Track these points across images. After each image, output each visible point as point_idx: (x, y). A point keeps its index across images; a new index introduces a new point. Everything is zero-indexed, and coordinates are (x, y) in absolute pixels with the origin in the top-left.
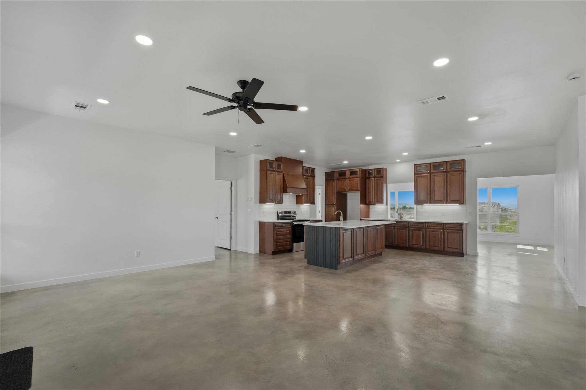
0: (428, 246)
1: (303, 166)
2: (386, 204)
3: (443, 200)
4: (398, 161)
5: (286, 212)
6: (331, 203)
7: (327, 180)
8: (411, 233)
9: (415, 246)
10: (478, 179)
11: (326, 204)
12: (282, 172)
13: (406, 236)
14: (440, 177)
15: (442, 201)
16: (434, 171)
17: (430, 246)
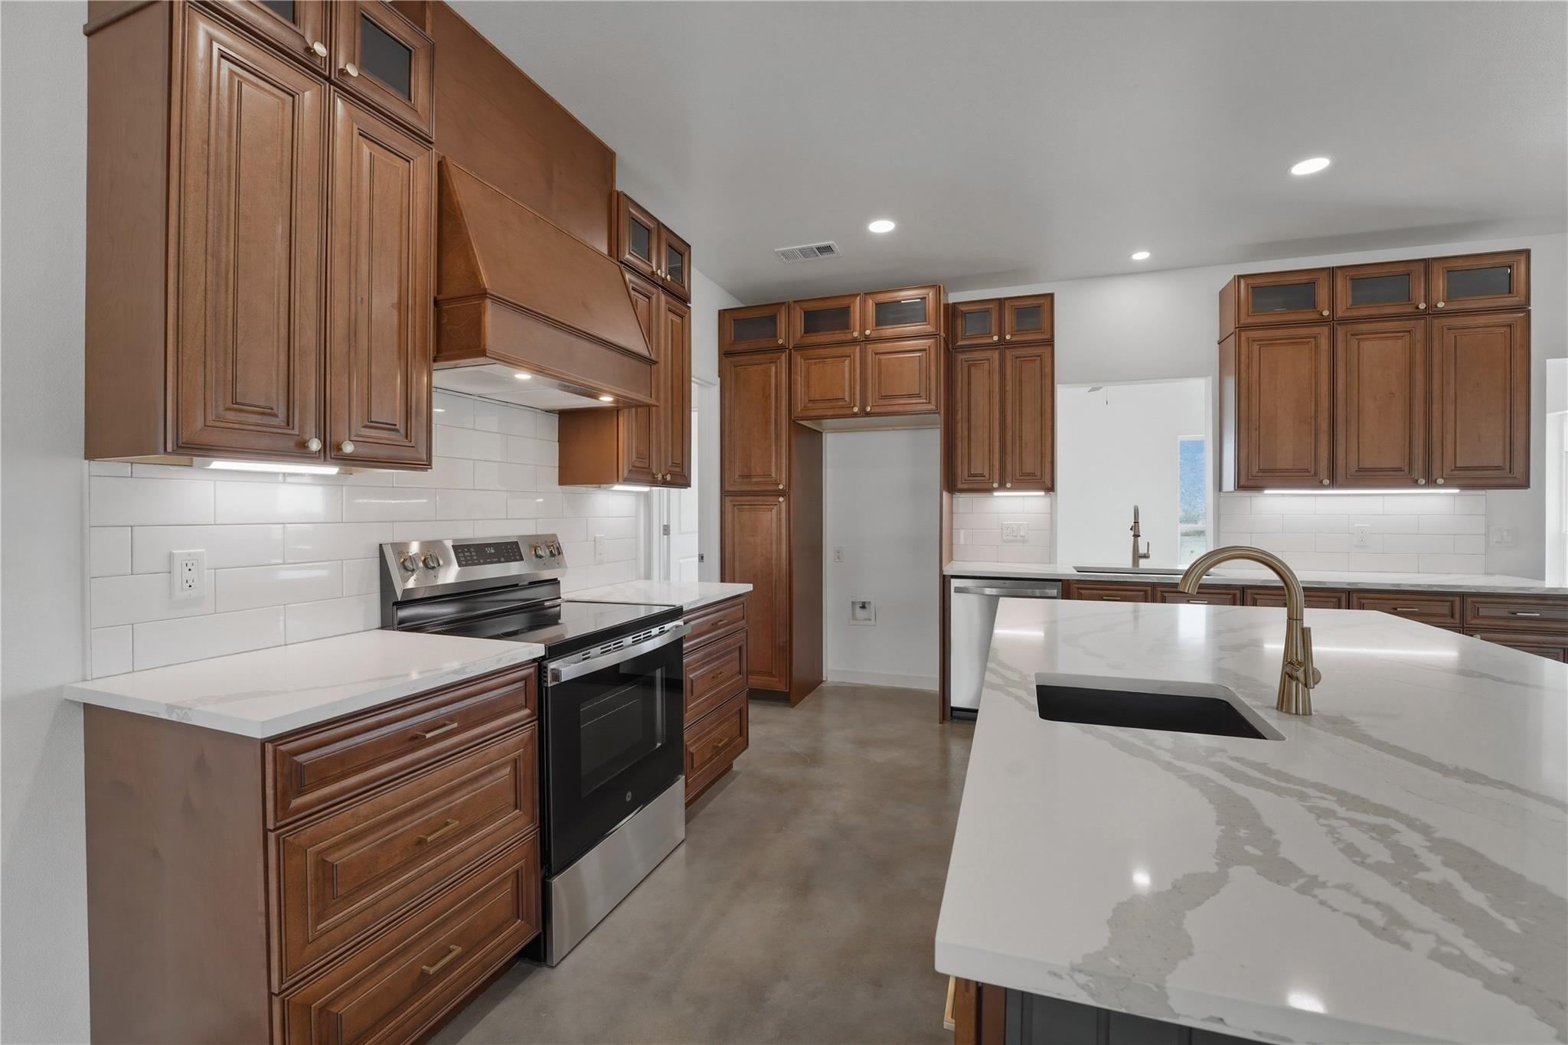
6: (757, 483)
10: (1548, 360)
11: (727, 488)
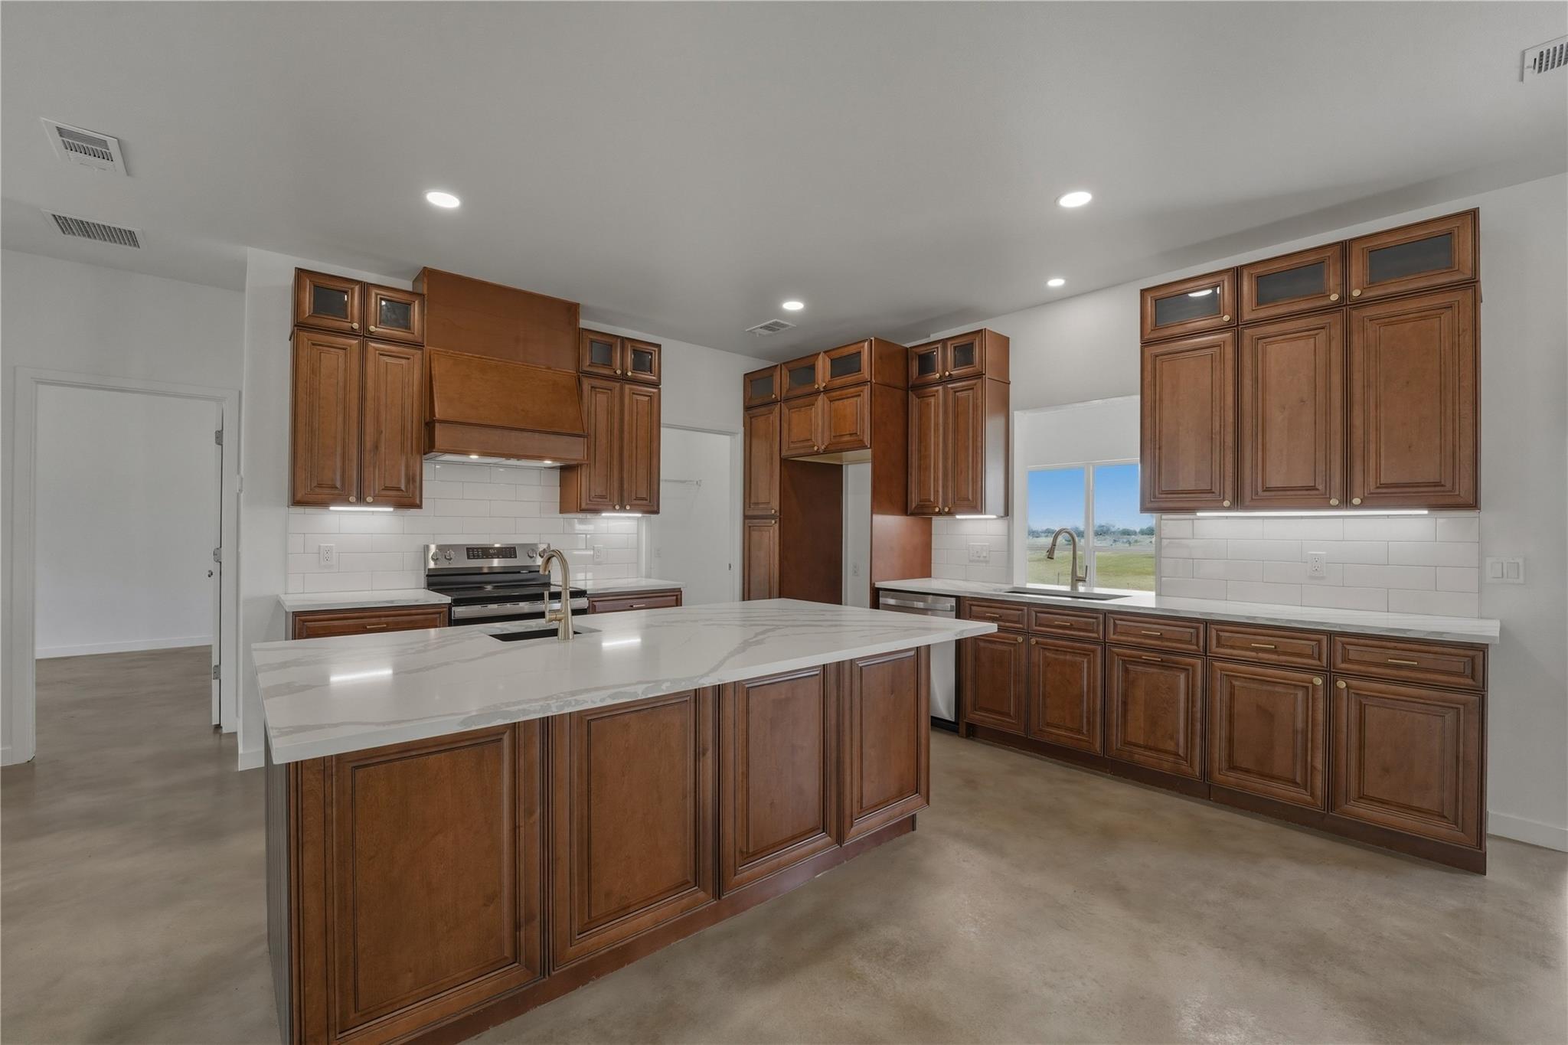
0: (1224, 765)
1: (581, 326)
2: (1002, 512)
3: (1321, 487)
4: (1056, 283)
5: (473, 552)
7: (750, 408)
8: (1117, 673)
9: (1141, 757)
12: (417, 345)
13: (1092, 688)
14: (1301, 343)
15: (1314, 488)
16: (1264, 313)
17: (1233, 767)
